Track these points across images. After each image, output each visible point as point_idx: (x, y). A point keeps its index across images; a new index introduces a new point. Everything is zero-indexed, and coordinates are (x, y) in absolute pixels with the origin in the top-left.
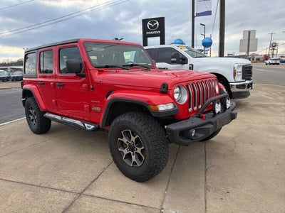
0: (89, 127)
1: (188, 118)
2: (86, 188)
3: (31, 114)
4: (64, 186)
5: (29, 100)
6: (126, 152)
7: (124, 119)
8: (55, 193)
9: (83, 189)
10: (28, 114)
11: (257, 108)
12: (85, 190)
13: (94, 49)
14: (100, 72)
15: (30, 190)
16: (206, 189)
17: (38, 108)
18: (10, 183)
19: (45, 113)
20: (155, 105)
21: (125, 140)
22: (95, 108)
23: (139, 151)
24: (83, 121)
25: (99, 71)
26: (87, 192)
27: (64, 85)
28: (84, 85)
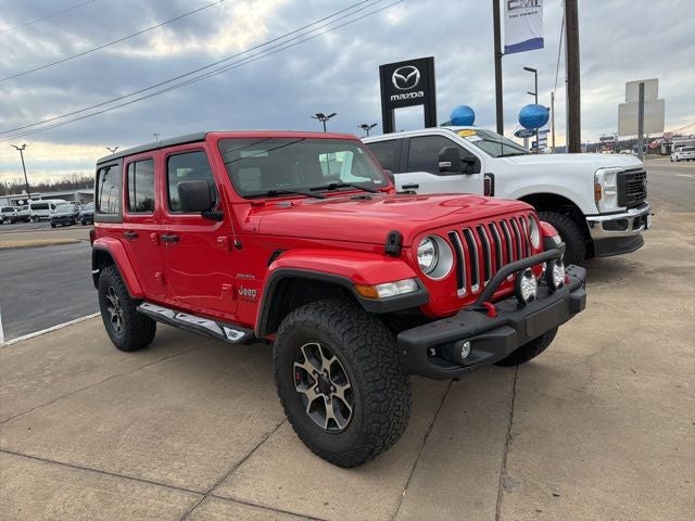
0: (234, 335)
1: (453, 314)
2: (222, 481)
3: (110, 304)
4: (171, 476)
5: (107, 272)
6: (312, 395)
7: (304, 317)
8: (149, 491)
9: (213, 483)
10: (105, 304)
11: (661, 276)
12: (216, 486)
13: (244, 154)
14: (257, 208)
15: (97, 485)
16: (504, 486)
17: (126, 293)
18: (56, 468)
19: (140, 302)
20: (370, 286)
21: (309, 366)
22: (243, 292)
23: (340, 392)
24: (222, 321)
25: (253, 205)
26: (221, 491)
27: (178, 238)
28: (220, 239)
